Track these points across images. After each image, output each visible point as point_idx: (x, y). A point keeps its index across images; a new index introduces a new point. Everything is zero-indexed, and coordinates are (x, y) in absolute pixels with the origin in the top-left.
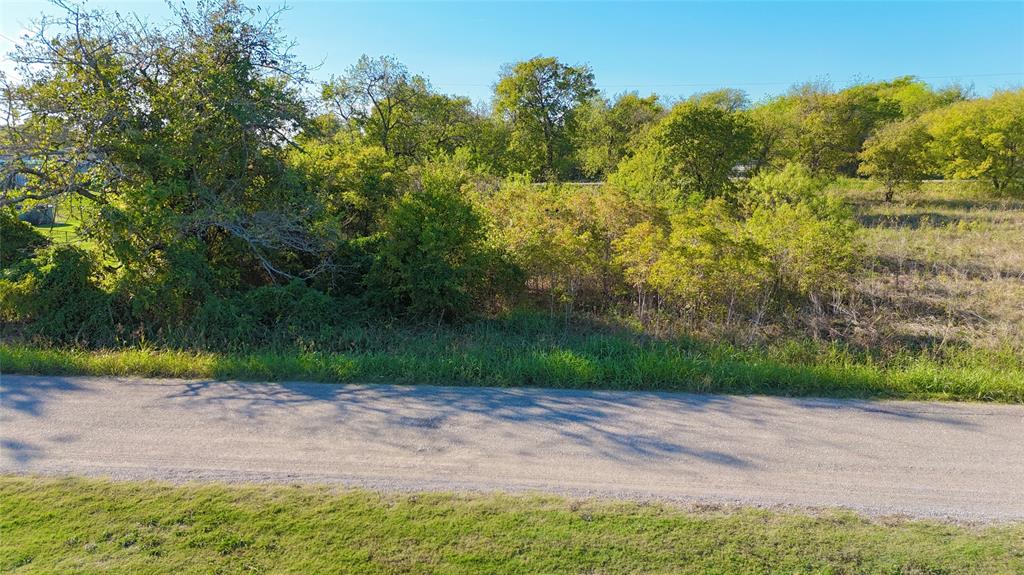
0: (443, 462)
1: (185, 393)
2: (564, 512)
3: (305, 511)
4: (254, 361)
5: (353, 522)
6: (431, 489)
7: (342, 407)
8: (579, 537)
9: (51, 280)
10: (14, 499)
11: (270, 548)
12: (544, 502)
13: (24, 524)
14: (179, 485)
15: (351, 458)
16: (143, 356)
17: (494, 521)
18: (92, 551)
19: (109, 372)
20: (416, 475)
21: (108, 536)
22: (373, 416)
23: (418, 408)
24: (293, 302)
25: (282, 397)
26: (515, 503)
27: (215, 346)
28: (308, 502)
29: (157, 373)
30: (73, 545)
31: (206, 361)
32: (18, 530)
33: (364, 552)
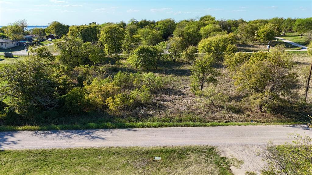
0: (70, 144)
1: (35, 133)
2: (83, 149)
3: (54, 151)
4: (45, 127)
5: (59, 152)
6: (68, 147)
7: (58, 134)
8: (83, 152)
9: (9, 113)
10: (19, 152)
11: (50, 156)
12: (81, 148)
13: (21, 155)
14: (39, 149)
15: (59, 144)
16: (27, 127)
17: (75, 151)
18: (30, 157)
19: (23, 130)
20: (67, 145)
21: (31, 156)
22: (62, 135)
23: (68, 134)
24: (51, 114)
25: (49, 133)
26: (77, 148)
27: (39, 124)
28: (54, 150)
29: (30, 130)
30: (28, 157)
31: (37, 127)
32: (21, 156)
33: (60, 155)
